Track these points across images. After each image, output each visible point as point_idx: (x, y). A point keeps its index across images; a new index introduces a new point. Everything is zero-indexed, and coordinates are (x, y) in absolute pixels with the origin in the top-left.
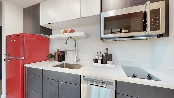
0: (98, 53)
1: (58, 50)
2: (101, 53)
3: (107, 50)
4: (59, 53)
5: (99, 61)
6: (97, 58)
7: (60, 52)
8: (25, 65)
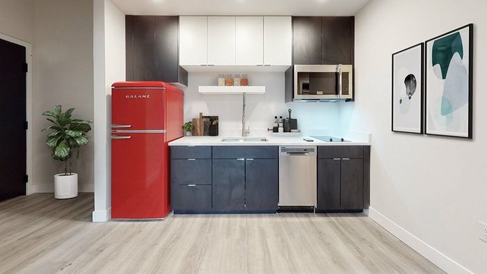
0: (276, 117)
1: (201, 114)
2: (281, 117)
3: (290, 112)
4: (205, 119)
5: (281, 129)
6: (276, 125)
7: (206, 117)
8: (170, 144)
